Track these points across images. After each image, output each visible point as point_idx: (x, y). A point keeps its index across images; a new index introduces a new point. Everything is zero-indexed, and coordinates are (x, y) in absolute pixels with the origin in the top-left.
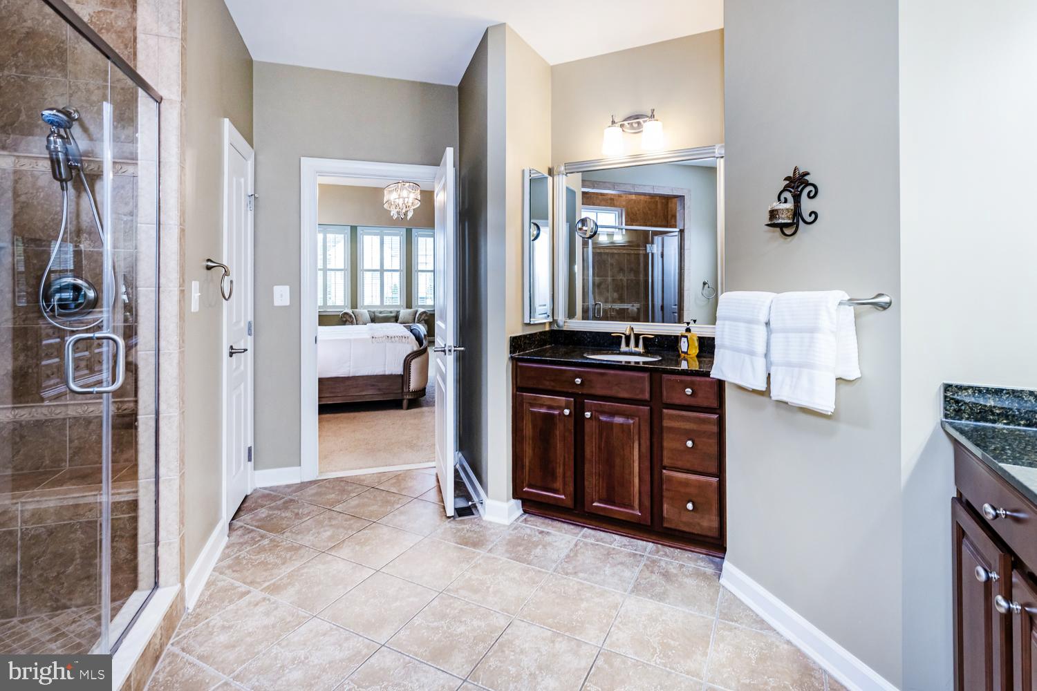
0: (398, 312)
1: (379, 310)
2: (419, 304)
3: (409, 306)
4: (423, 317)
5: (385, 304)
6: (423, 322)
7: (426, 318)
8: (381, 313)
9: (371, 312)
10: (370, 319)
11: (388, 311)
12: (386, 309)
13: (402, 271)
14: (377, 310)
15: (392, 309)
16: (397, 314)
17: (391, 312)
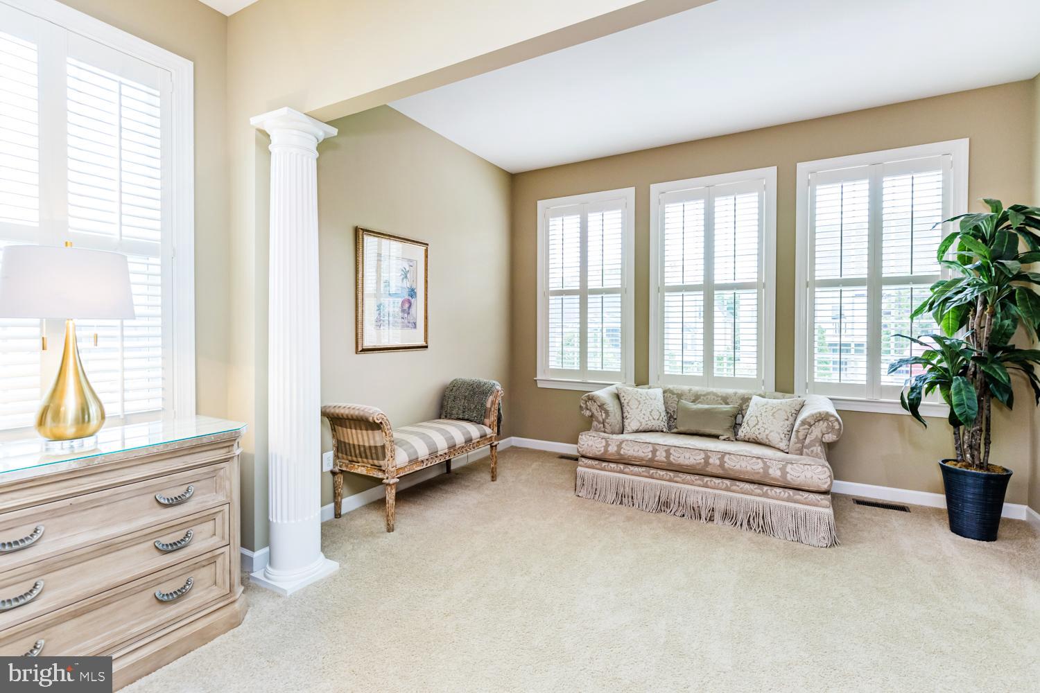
0: (746, 400)
1: (697, 388)
2: (818, 379)
3: (784, 384)
4: (816, 432)
5: (716, 373)
6: (818, 449)
7: (830, 438)
8: (696, 398)
9: (673, 394)
10: (668, 413)
11: (718, 396)
12: (714, 390)
13: (764, 287)
14: (690, 390)
15: (730, 391)
16: (741, 405)
17: (725, 400)
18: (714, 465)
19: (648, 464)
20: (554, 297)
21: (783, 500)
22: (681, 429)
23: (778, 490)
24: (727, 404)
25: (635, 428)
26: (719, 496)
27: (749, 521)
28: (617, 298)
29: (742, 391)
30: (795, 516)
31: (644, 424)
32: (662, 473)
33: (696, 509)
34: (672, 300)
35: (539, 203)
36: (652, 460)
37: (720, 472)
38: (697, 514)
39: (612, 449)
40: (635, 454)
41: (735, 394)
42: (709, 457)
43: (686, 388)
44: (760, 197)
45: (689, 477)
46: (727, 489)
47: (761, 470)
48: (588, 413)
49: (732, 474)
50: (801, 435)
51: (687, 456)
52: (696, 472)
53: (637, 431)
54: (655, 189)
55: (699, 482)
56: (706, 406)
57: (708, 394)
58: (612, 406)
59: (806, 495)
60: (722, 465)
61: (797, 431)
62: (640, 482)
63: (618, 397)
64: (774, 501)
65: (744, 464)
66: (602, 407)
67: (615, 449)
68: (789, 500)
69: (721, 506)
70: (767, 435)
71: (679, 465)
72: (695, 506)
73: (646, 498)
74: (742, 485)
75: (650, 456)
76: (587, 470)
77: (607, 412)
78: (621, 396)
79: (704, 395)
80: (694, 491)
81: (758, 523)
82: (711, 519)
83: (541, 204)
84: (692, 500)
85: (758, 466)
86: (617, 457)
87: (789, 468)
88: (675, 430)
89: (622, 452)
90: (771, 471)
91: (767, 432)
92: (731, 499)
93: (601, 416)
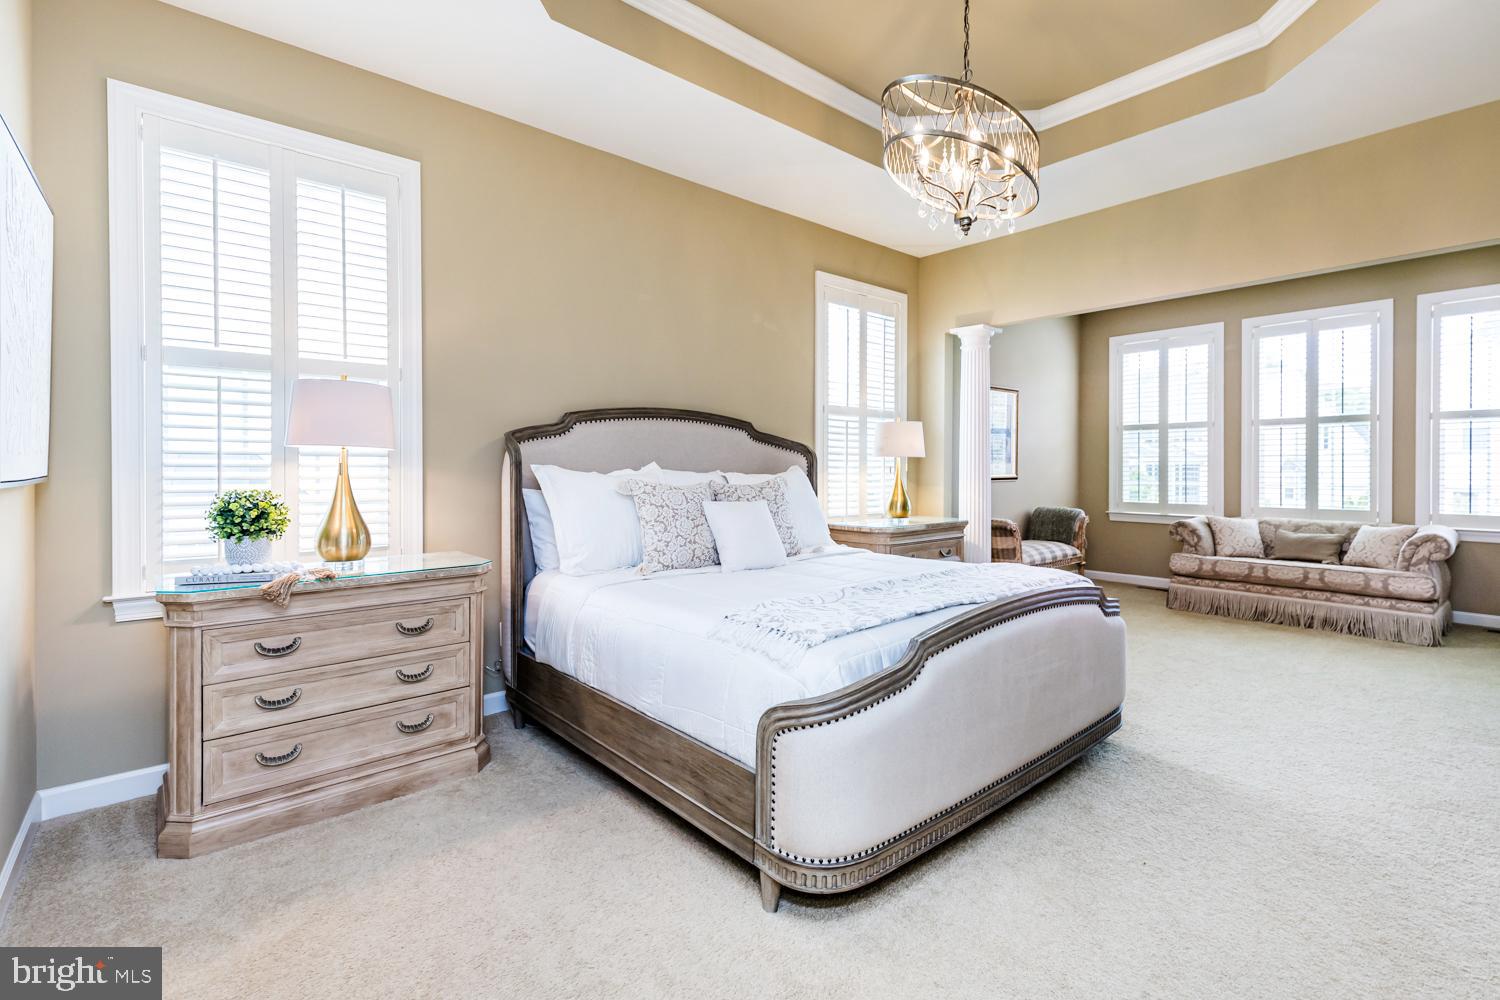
0: (1354, 530)
1: (1297, 520)
4: (1423, 551)
6: (1425, 567)
7: (1438, 556)
9: (1270, 525)
10: (1263, 542)
11: (1321, 526)
12: (1318, 521)
13: (1378, 419)
14: (1289, 522)
15: (1337, 522)
16: (1349, 535)
17: (1330, 530)
18: (1314, 579)
19: (1245, 580)
20: (1127, 432)
21: (1386, 608)
22: (1278, 555)
23: (1380, 600)
24: (1332, 533)
25: (1228, 553)
26: (1319, 606)
27: (1349, 627)
28: (1203, 432)
29: (1350, 523)
30: (1397, 622)
31: (1238, 550)
32: (1259, 587)
33: (1295, 618)
34: (1268, 435)
35: (1111, 339)
36: (1248, 575)
37: (1319, 585)
38: (1296, 622)
39: (1207, 567)
40: (1232, 571)
41: (1342, 525)
42: (1308, 573)
43: (1285, 520)
44: (1374, 331)
45: (1287, 591)
46: (1327, 600)
47: (1362, 583)
48: (1178, 538)
49: (1333, 587)
50: (1407, 555)
51: (1286, 572)
52: (1294, 585)
53: (1231, 556)
54: (1247, 323)
55: (1298, 594)
56: (1308, 535)
57: (1310, 525)
58: (1204, 532)
59: (1408, 604)
60: (1322, 579)
61: (1404, 551)
62: (1236, 595)
63: (1209, 525)
64: (1378, 609)
65: (1344, 578)
66: (1194, 532)
67: (1210, 567)
68: (1391, 607)
69: (1320, 614)
70: (1374, 558)
71: (1277, 580)
72: (1294, 614)
73: (1243, 608)
74: (1342, 596)
75: (1247, 572)
76: (1181, 586)
77: (1199, 538)
78: (1212, 525)
79: (1306, 526)
80: (1293, 602)
81: (1358, 629)
82: (1310, 626)
83: (1113, 341)
84: (1290, 609)
85: (1360, 580)
86: (1212, 573)
87: (1391, 581)
88: (1273, 557)
89: (1217, 569)
90: (1372, 583)
91: (1374, 555)
92: (1331, 608)
93: (1193, 540)
